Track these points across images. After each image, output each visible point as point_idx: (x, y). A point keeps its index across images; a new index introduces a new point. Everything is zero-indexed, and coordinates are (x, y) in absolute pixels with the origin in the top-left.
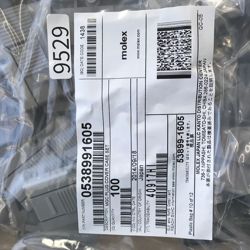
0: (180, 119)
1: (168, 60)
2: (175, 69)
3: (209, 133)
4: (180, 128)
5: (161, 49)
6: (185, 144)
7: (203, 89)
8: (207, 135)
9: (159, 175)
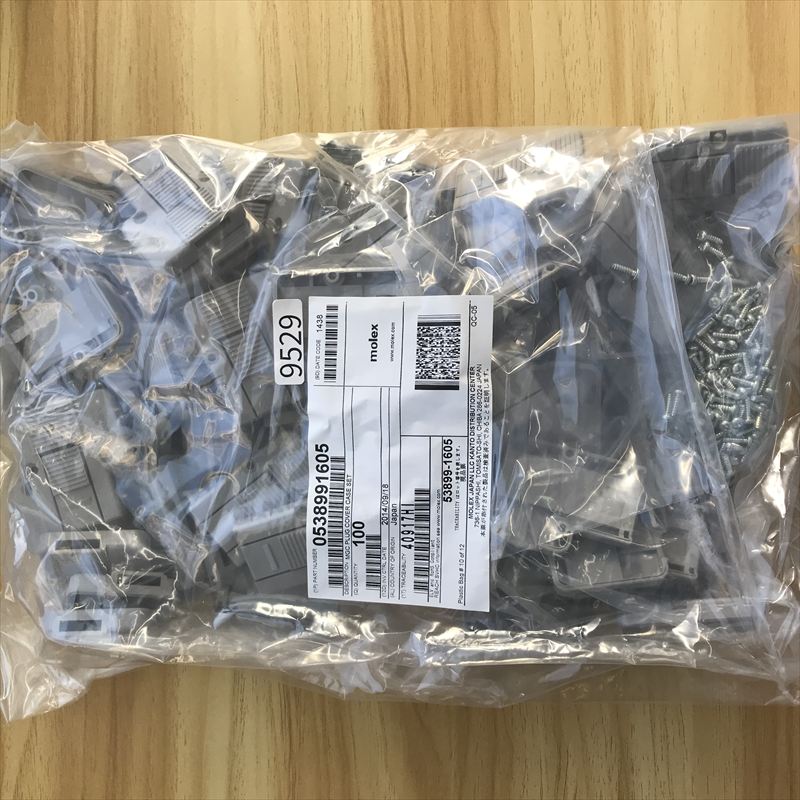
0: (447, 443)
1: (429, 365)
2: (438, 378)
3: (486, 462)
4: (447, 455)
5: (421, 350)
6: (453, 476)
7: (476, 405)
8: (482, 465)
9: (418, 518)
